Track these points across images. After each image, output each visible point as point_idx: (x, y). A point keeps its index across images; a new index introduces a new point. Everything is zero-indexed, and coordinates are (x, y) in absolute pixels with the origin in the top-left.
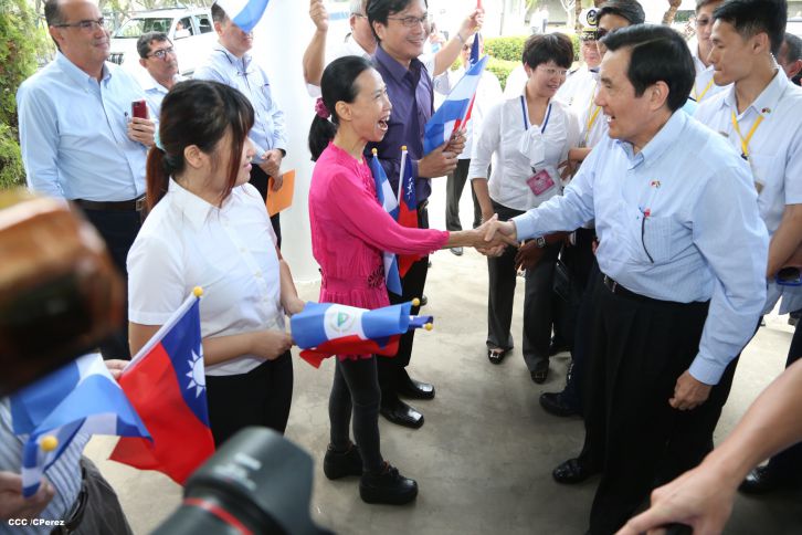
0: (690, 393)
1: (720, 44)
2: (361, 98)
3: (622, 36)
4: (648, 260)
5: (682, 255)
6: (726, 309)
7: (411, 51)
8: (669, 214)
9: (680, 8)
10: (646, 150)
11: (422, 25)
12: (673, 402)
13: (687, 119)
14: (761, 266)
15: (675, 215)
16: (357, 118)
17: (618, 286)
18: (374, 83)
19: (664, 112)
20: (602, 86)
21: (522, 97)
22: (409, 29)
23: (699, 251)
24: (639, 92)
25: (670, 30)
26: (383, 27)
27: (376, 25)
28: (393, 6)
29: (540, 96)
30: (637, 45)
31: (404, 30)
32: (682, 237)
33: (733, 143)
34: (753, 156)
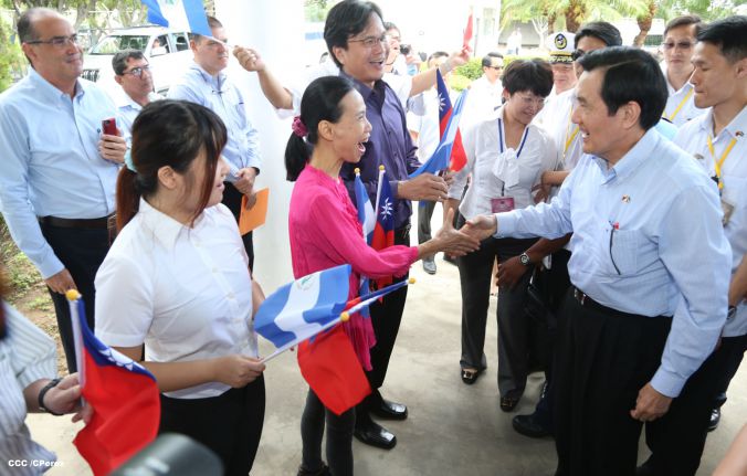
0: (651, 405)
2: (345, 119)
3: (597, 57)
4: (616, 272)
5: (649, 269)
6: (688, 323)
7: (372, 74)
8: (636, 228)
9: (649, 33)
10: (618, 166)
11: (382, 43)
12: (634, 413)
13: (660, 139)
14: (723, 284)
15: (642, 229)
16: (340, 138)
17: (588, 299)
19: (637, 130)
20: (578, 105)
22: (370, 49)
23: (665, 267)
24: (612, 111)
25: (643, 52)
26: (343, 51)
27: (336, 50)
28: (351, 29)
30: (610, 67)
31: (367, 51)
32: (649, 251)
33: (707, 166)
34: (726, 179)
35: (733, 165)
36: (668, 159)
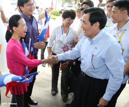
0: (103, 103)
1: (114, 12)
2: (20, 26)
3: (88, 10)
4: (93, 68)
5: (102, 67)
6: (113, 81)
7: (30, 13)
8: (99, 56)
9: (102, 3)
10: (94, 39)
11: (33, 6)
12: (98, 105)
13: (105, 32)
14: (122, 70)
15: (100, 56)
16: (19, 31)
17: (86, 75)
18: (23, 22)
19: (99, 30)
20: (83, 23)
21: (62, 26)
22: (29, 7)
23: (107, 66)
24: (92, 24)
25: (100, 9)
26: (23, 7)
27: (21, 7)
28: (25, 2)
29: (66, 26)
30: (91, 13)
31: (29, 8)
32: (102, 62)
33: (117, 39)
34: (122, 42)
35: (123, 38)
36: (107, 37)
